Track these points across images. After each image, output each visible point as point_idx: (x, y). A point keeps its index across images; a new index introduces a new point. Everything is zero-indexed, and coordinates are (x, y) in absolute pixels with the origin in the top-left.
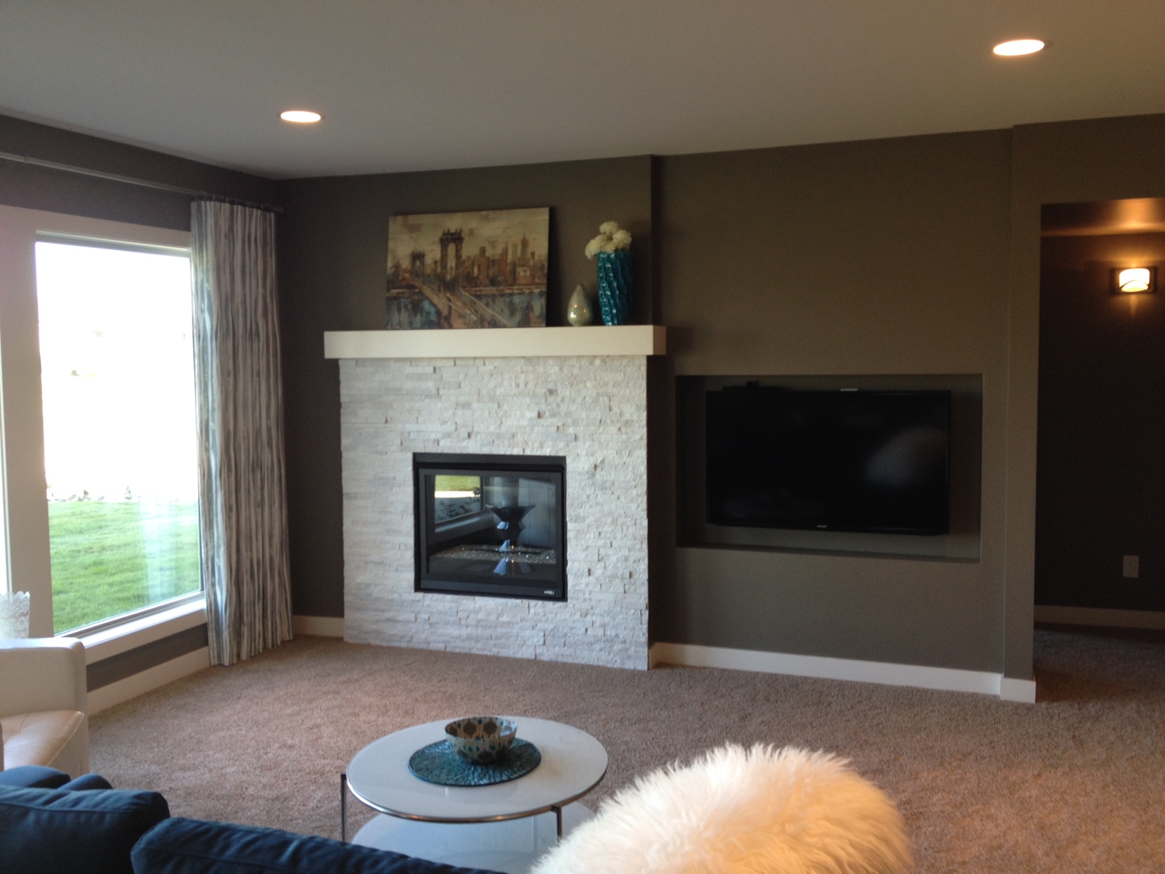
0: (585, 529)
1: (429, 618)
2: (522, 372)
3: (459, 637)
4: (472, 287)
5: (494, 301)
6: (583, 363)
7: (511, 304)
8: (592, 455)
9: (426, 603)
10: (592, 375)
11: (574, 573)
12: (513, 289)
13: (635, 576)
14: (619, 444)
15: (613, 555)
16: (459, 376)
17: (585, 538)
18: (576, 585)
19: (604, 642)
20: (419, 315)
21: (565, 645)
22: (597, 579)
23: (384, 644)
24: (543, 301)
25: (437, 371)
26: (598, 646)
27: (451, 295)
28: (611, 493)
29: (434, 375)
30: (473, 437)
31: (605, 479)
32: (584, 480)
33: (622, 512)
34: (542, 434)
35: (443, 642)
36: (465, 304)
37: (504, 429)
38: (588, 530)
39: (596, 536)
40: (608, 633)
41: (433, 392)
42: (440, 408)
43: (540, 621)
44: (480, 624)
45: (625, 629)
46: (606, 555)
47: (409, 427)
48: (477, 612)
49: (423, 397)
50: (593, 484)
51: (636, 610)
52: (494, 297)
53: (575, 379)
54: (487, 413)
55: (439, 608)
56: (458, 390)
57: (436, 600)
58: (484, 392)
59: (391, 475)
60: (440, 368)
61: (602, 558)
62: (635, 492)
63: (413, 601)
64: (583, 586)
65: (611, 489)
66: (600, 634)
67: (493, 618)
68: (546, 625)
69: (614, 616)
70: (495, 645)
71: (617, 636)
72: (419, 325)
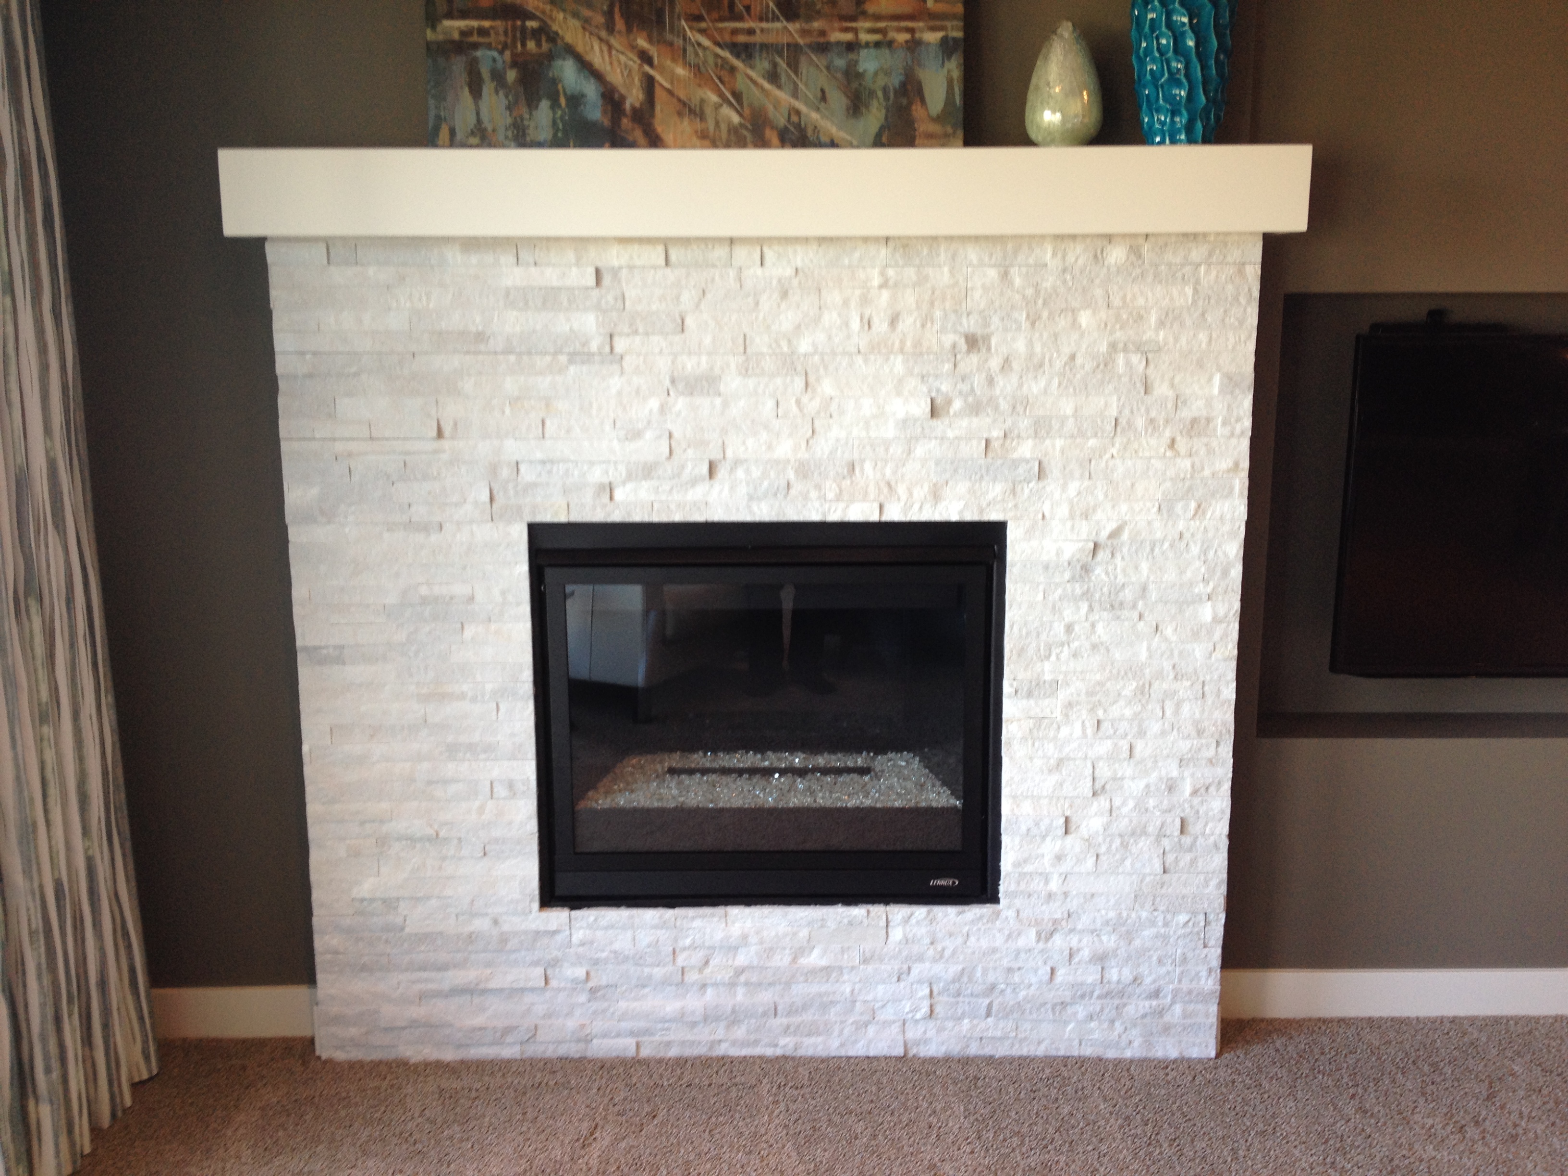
0: (1058, 714)
1: (588, 973)
2: (884, 285)
3: (681, 1018)
4: (722, 19)
5: (794, 66)
6: (1071, 259)
7: (852, 75)
8: (1086, 516)
9: (578, 936)
10: (1099, 292)
11: (1024, 829)
12: (855, 31)
13: (1195, 828)
14: (1168, 484)
15: (1133, 779)
16: (678, 298)
17: (1055, 738)
18: (1025, 861)
19: (1099, 997)
20: (545, 104)
21: (988, 1014)
22: (1088, 841)
23: (449, 1055)
24: (954, 67)
25: (607, 280)
26: (1081, 1010)
27: (650, 40)
28: (1136, 615)
29: (595, 293)
30: (722, 473)
31: (1121, 579)
32: (1057, 585)
33: (1167, 665)
34: (937, 463)
35: (632, 1033)
36: (697, 70)
37: (822, 447)
38: (1067, 716)
39: (1089, 731)
40: (1113, 975)
41: (594, 346)
42: (620, 393)
43: (920, 958)
44: (742, 979)
45: (1160, 961)
46: (1115, 779)
47: (512, 449)
48: (733, 949)
49: (563, 359)
50: (1087, 595)
51: (1194, 914)
52: (794, 52)
53: (1045, 303)
54: (770, 404)
55: (617, 946)
56: (678, 338)
57: (612, 926)
58: (760, 343)
59: (460, 589)
60: (615, 272)
61: (1103, 787)
62: (1206, 613)
63: (537, 933)
64: (1047, 861)
65: (1134, 607)
66: (1090, 980)
67: (781, 960)
68: (938, 969)
69: (1128, 932)
70: (786, 1030)
71: (1136, 980)
72: (545, 134)
